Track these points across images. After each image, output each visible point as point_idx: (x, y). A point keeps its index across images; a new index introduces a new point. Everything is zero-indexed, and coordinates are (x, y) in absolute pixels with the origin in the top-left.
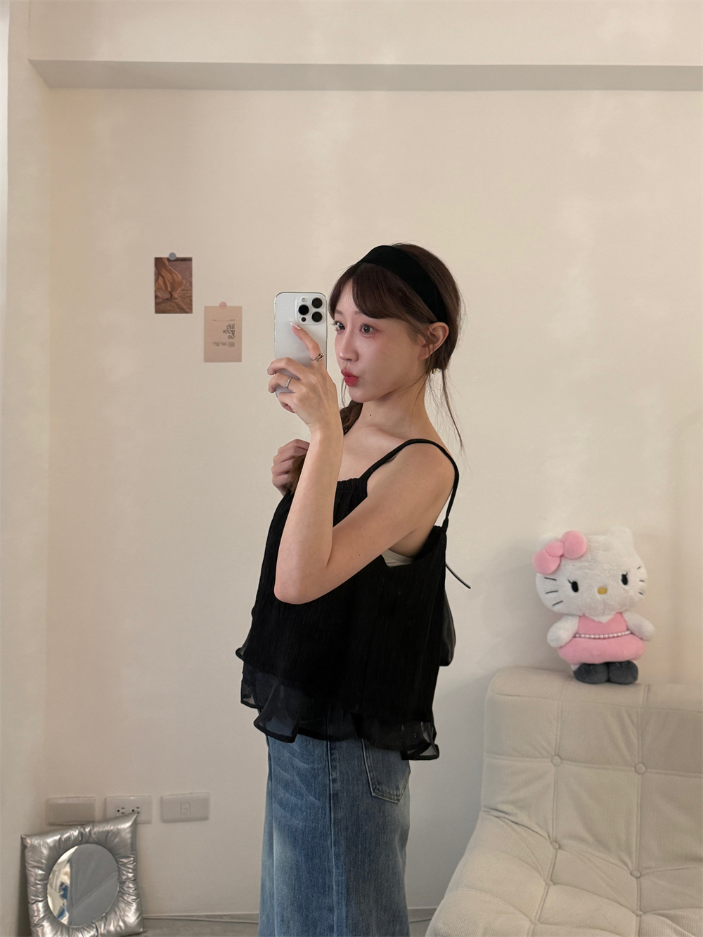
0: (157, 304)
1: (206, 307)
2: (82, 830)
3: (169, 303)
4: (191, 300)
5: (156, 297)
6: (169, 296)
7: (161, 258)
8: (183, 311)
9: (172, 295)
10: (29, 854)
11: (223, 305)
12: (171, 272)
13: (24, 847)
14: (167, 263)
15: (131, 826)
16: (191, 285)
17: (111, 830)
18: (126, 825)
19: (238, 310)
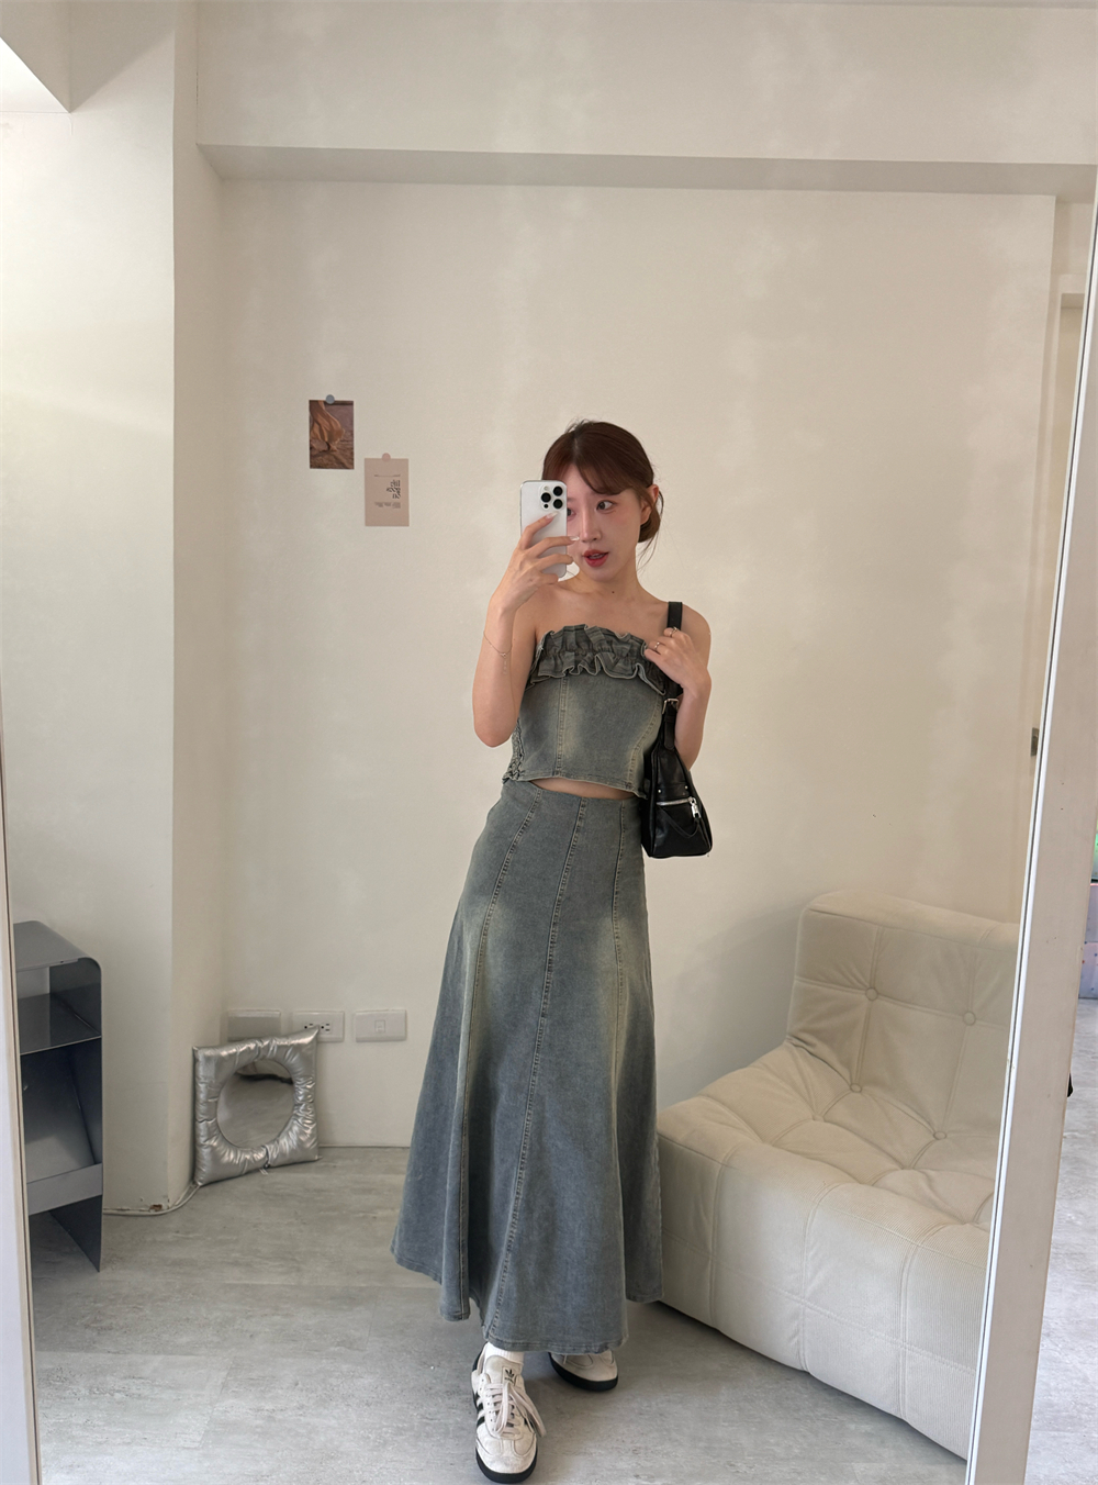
0: (311, 456)
1: (367, 461)
2: (260, 1045)
3: (326, 456)
4: (352, 454)
5: (311, 448)
6: (326, 448)
7: (317, 402)
8: (343, 466)
9: (329, 447)
10: (201, 1071)
11: (386, 457)
12: (328, 418)
13: (195, 1061)
14: (324, 407)
15: (311, 1042)
16: (352, 435)
17: (292, 1045)
18: (307, 1040)
19: (403, 464)
